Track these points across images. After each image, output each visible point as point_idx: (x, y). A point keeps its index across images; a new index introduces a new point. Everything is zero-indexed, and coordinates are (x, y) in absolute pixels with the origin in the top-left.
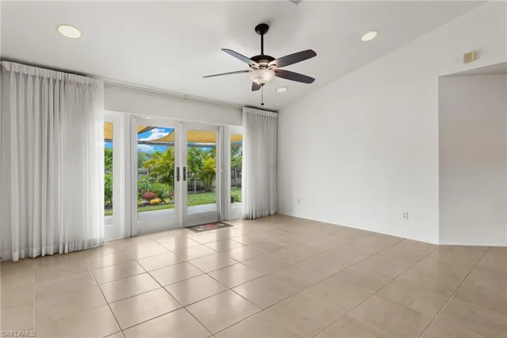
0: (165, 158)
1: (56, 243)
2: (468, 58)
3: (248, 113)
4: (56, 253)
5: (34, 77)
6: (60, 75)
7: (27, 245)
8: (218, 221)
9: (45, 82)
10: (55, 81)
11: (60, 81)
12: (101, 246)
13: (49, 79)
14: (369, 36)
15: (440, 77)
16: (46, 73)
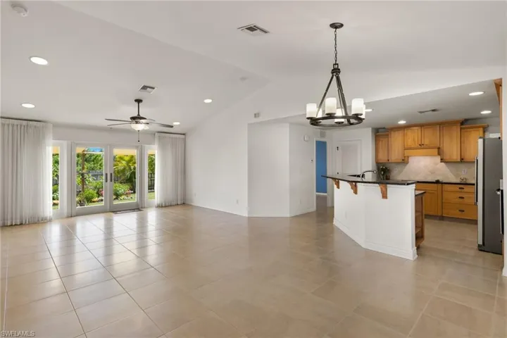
0: (128, 162)
1: (21, 219)
2: (256, 115)
3: (159, 137)
4: (21, 224)
5: (8, 125)
6: (24, 123)
7: (4, 220)
8: (137, 208)
9: (15, 127)
10: (21, 126)
11: (24, 126)
12: (50, 220)
13: (17, 125)
14: (208, 101)
15: (249, 124)
16: (16, 122)
